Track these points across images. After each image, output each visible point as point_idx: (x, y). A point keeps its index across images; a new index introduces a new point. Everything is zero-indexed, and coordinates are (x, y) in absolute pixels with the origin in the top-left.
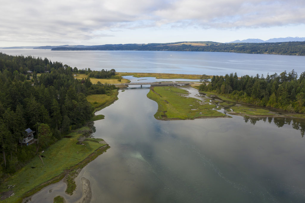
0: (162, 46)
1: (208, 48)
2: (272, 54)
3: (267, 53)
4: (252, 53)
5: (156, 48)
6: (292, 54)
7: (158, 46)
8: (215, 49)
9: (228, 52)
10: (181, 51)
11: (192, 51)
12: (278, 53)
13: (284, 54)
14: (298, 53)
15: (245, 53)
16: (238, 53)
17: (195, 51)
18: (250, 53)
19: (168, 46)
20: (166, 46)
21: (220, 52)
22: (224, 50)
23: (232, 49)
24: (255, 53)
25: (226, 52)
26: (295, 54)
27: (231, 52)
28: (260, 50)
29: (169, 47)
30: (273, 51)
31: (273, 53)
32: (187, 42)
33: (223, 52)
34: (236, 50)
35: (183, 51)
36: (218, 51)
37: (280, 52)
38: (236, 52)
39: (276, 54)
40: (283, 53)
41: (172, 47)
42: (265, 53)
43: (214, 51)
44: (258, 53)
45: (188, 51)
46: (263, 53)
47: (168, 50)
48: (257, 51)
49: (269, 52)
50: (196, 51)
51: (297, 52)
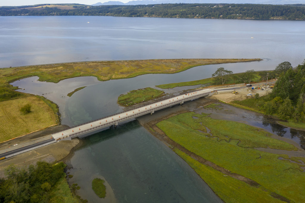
0: (19, 10)
1: (79, 12)
2: (152, 17)
3: (147, 16)
4: (132, 17)
5: (11, 12)
6: (173, 16)
7: (13, 10)
8: (89, 13)
9: (104, 15)
10: (47, 15)
11: (61, 15)
12: (159, 16)
13: (165, 17)
14: (178, 16)
15: (124, 16)
16: (116, 16)
17: (64, 15)
18: (130, 17)
19: (27, 10)
20: (24, 9)
21: (94, 15)
22: (99, 13)
23: (107, 13)
24: (135, 16)
25: (102, 15)
26: (175, 16)
27: (107, 16)
28: (139, 13)
29: (30, 11)
30: (153, 14)
31: (154, 15)
32: (49, 5)
33: (98, 15)
34: (113, 14)
35: (50, 15)
36: (92, 15)
37: (160, 15)
38: (113, 16)
39: (157, 17)
40: (164, 15)
41: (34, 10)
42: (145, 16)
43: (87, 15)
44: (138, 16)
45: (55, 15)
46: (143, 16)
47: (30, 15)
48: (136, 14)
49: (149, 14)
50: (66, 15)
51: (176, 15)
